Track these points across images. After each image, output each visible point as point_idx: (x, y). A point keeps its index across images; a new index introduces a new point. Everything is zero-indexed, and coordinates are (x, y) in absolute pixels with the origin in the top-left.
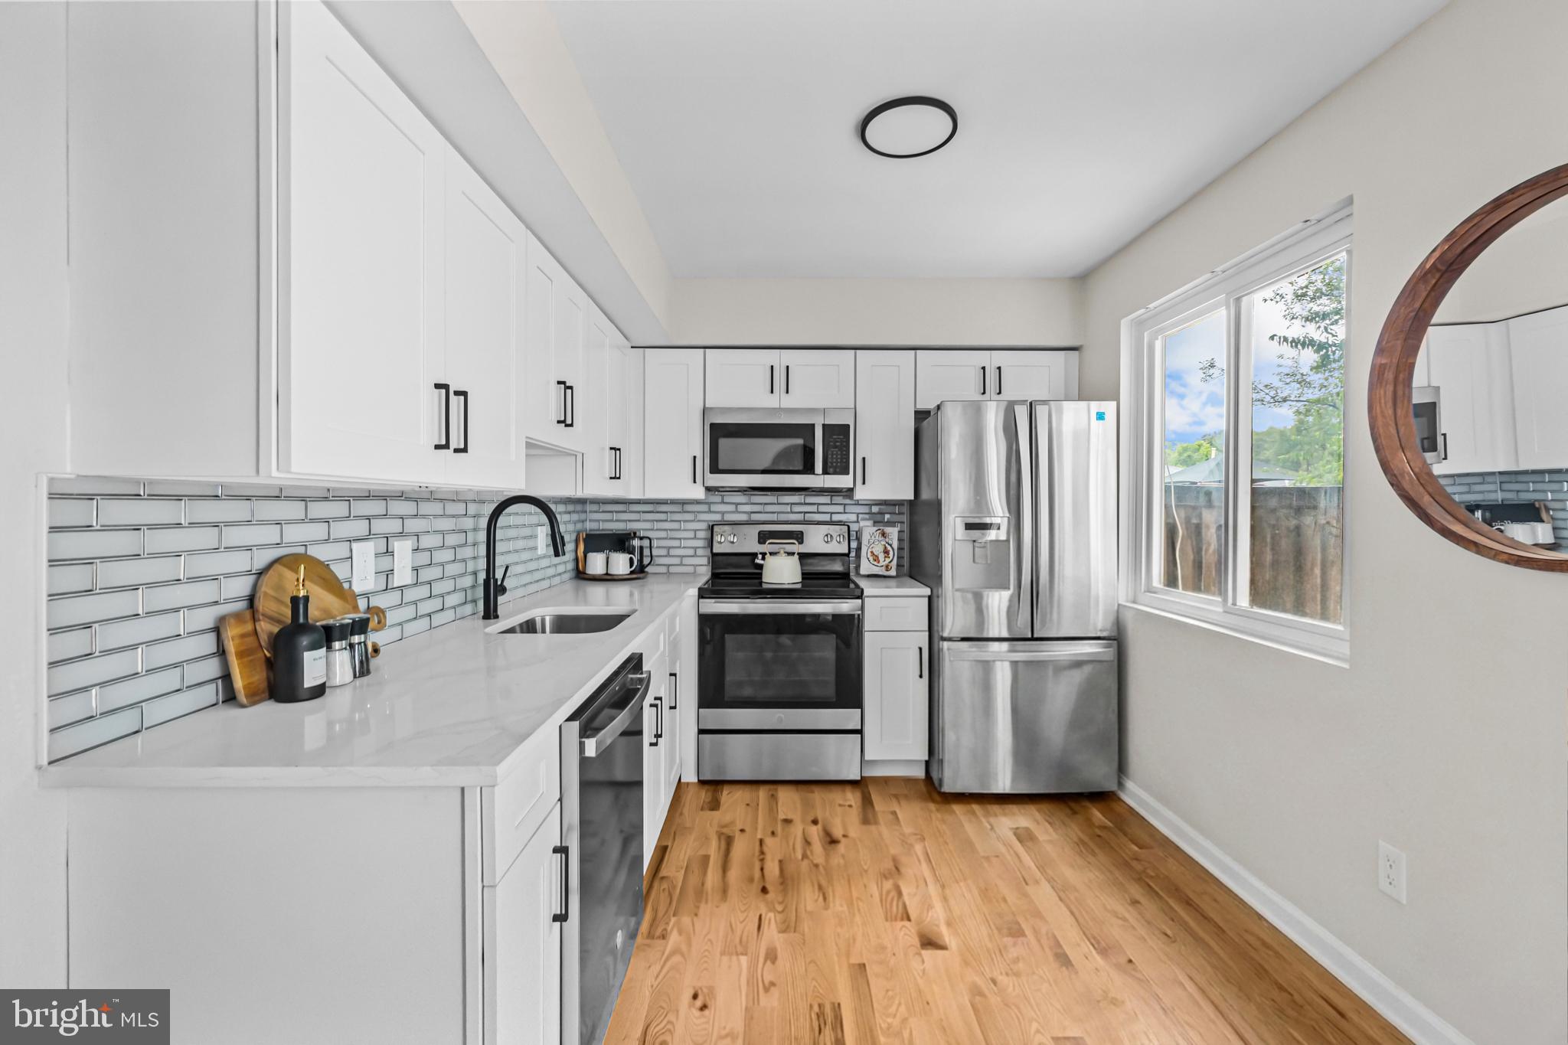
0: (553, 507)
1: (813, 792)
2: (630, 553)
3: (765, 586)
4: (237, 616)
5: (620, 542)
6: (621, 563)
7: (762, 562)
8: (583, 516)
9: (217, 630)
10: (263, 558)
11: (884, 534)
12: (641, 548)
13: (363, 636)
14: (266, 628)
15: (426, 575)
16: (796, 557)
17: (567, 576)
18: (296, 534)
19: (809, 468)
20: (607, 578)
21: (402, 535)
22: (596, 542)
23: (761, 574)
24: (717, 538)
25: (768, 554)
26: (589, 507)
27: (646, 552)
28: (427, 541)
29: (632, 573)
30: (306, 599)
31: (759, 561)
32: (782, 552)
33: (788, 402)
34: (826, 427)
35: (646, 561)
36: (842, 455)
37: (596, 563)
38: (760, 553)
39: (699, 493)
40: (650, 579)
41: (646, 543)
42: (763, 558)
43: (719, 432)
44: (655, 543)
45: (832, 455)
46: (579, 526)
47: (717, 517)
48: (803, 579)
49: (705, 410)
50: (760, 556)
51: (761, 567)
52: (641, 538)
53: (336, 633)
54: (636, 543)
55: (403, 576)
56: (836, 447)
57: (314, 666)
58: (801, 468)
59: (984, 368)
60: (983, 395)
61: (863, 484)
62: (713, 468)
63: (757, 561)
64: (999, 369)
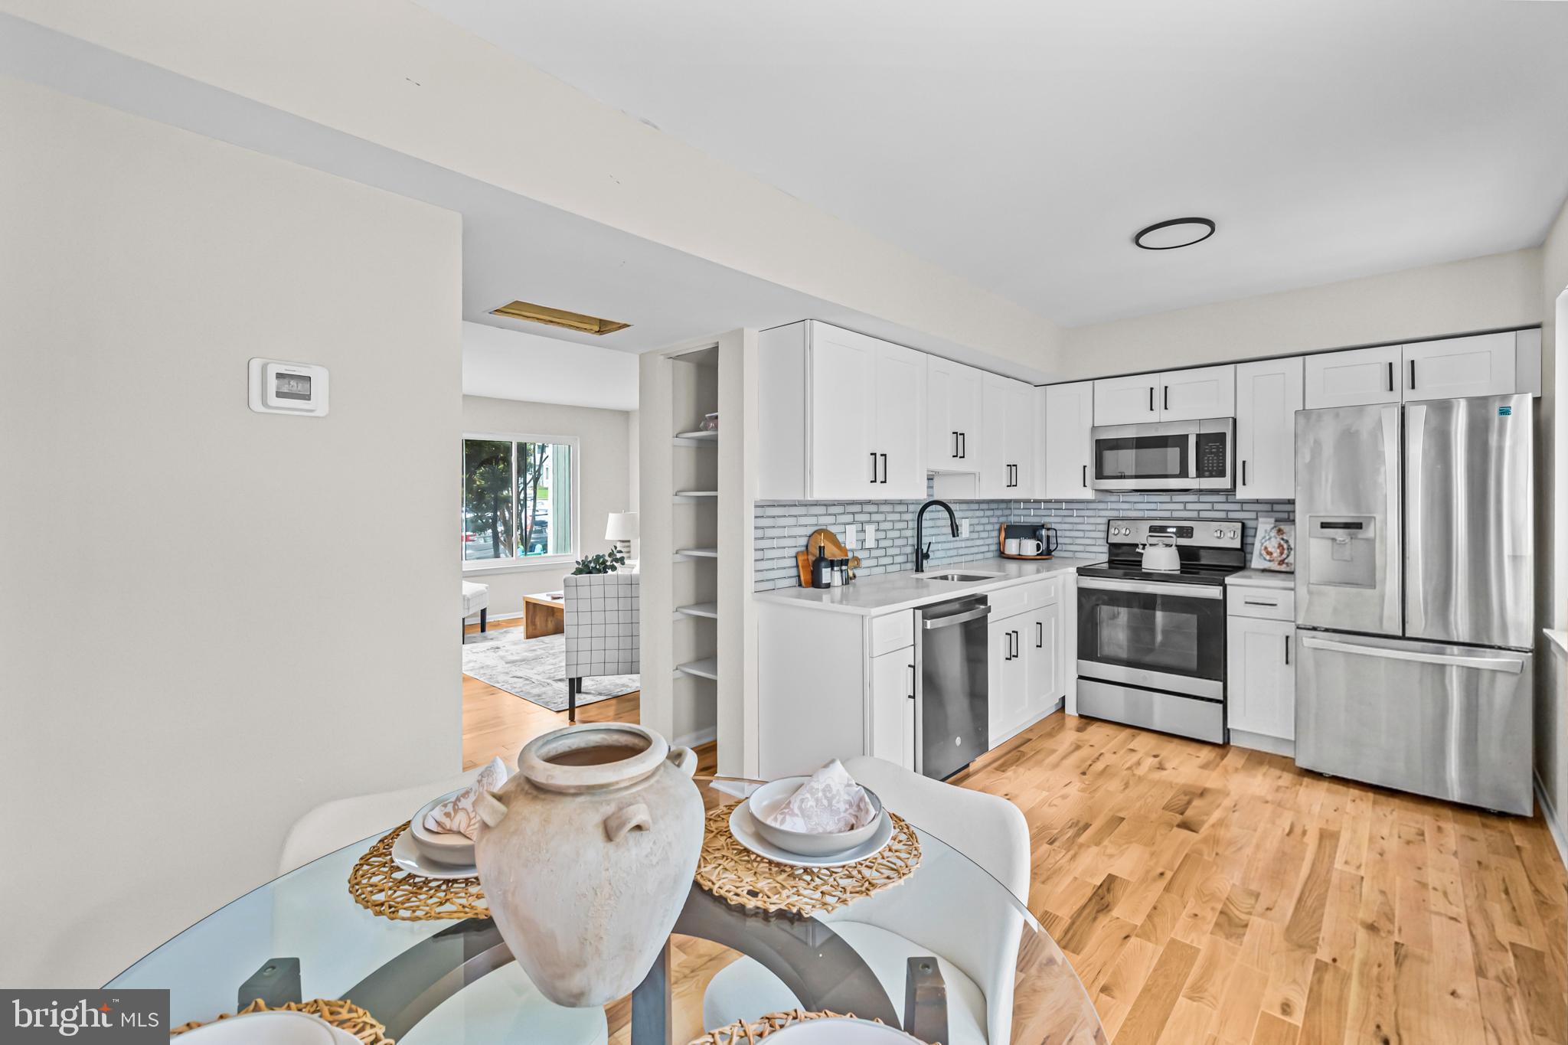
0: (952, 507)
1: (1172, 742)
2: (1038, 540)
3: (1143, 570)
4: (802, 552)
5: (1032, 531)
6: (1029, 547)
7: (1142, 551)
8: (1007, 512)
9: (796, 557)
10: (810, 530)
11: (1280, 531)
12: (1048, 537)
13: (845, 567)
14: (811, 558)
15: (883, 544)
16: (1174, 548)
17: (990, 555)
18: (824, 520)
19: (1184, 473)
20: (1020, 558)
21: (869, 522)
22: (1014, 531)
23: (1141, 561)
24: (1112, 531)
25: (1148, 545)
26: (1013, 505)
27: (1053, 540)
28: (883, 526)
29: (1038, 555)
30: (824, 547)
31: (1139, 550)
32: (1160, 544)
33: (1166, 416)
34: (1199, 436)
35: (1052, 547)
36: (1218, 459)
37: (1012, 547)
38: (1142, 544)
39: (1088, 494)
40: (1053, 560)
41: (1052, 533)
42: (1144, 548)
43: (1103, 447)
44: (1059, 533)
45: (1208, 460)
46: (1002, 519)
47: (1114, 514)
48: (1181, 568)
49: (1094, 428)
50: (1141, 547)
51: (1141, 555)
52: (1048, 529)
53: (836, 564)
54: (1044, 532)
55: (870, 543)
56: (1212, 453)
57: (826, 575)
58: (1178, 472)
59: (1391, 364)
60: (1390, 392)
61: (1244, 484)
62: (1100, 475)
63: (1137, 550)
64: (1413, 362)
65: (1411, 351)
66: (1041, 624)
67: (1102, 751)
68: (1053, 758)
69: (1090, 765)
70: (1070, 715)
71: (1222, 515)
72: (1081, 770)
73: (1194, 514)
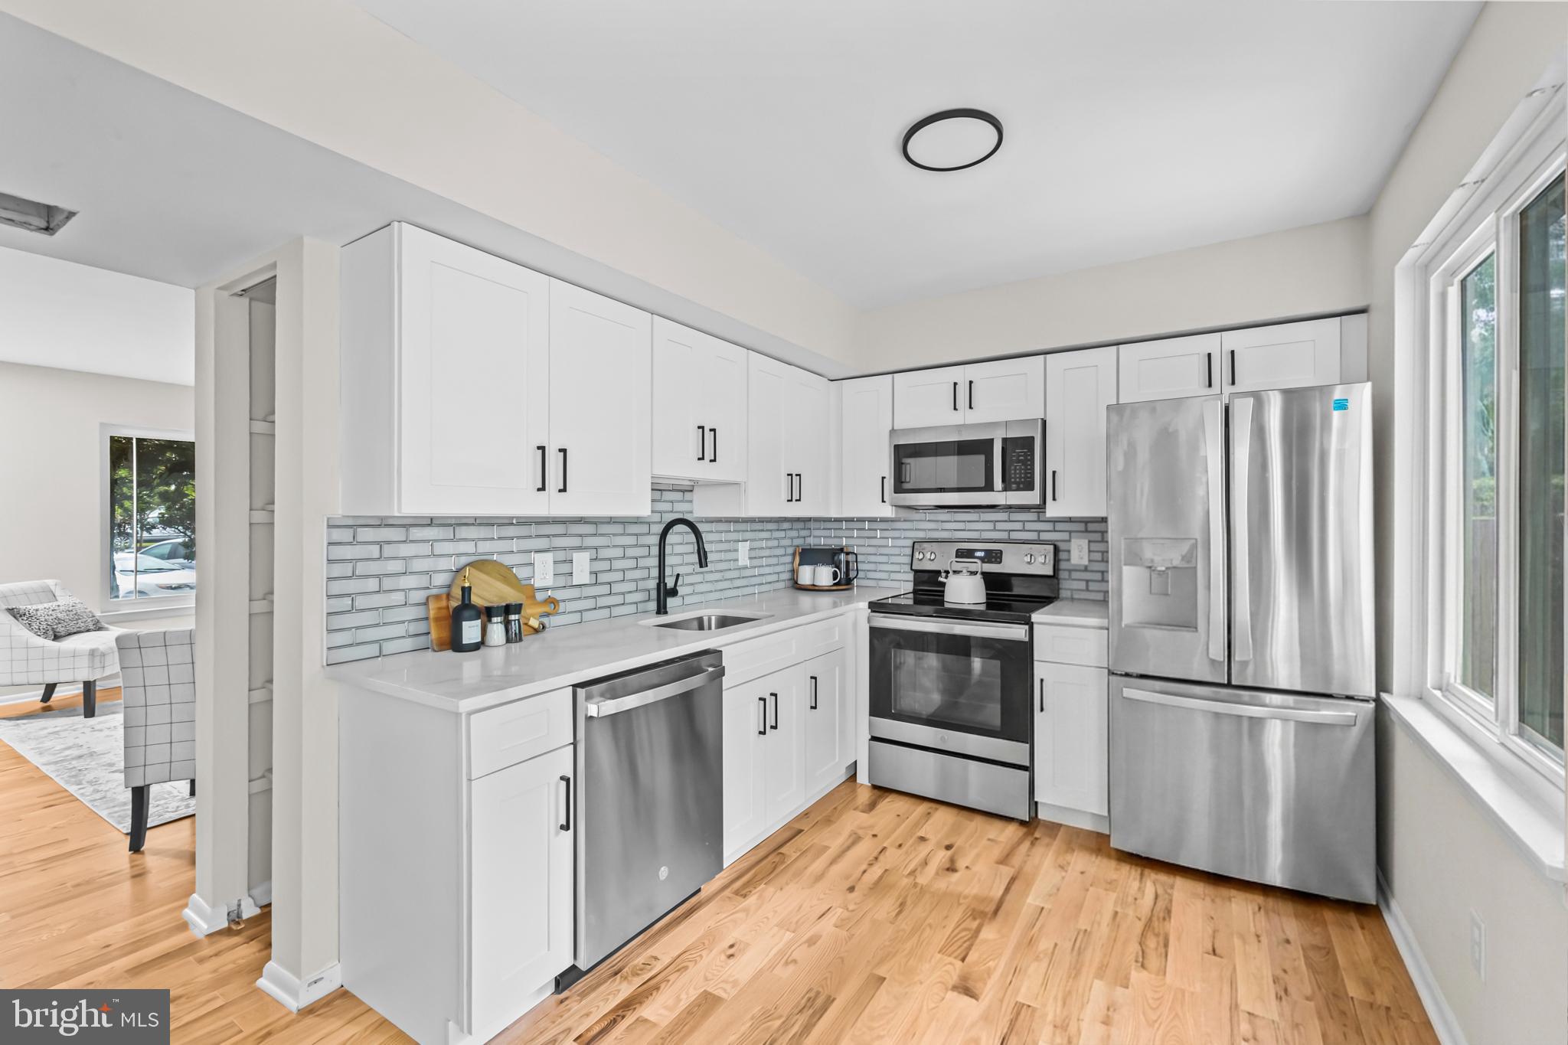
0: (701, 527)
1: (971, 821)
2: (836, 567)
3: (947, 605)
4: (437, 597)
5: (830, 556)
6: (824, 575)
7: (944, 580)
8: (803, 533)
9: (426, 604)
10: (464, 560)
12: (848, 563)
13: (517, 616)
14: (454, 604)
15: (603, 578)
16: (979, 576)
17: (781, 585)
18: (484, 547)
19: (989, 487)
20: (813, 589)
21: (580, 548)
22: (809, 556)
23: (943, 592)
24: (917, 555)
25: (951, 572)
26: (812, 525)
27: (852, 566)
28: (604, 553)
29: (835, 584)
30: (470, 588)
31: (941, 579)
32: (965, 571)
33: (971, 417)
34: (1005, 440)
35: (852, 574)
36: (1026, 469)
37: (806, 575)
38: (945, 572)
39: (888, 511)
40: (852, 590)
41: (851, 558)
42: (946, 577)
43: (904, 453)
44: (860, 558)
45: (1015, 470)
46: (799, 542)
47: (921, 535)
48: (987, 599)
49: (893, 431)
50: (943, 575)
51: (943, 585)
52: (848, 554)
53: (494, 612)
54: (842, 557)
55: (581, 575)
56: (1019, 461)
57: (471, 631)
58: (983, 485)
59: (1209, 355)
60: (1209, 389)
61: (1054, 499)
62: (900, 487)
63: (940, 579)
64: (1233, 352)
65: (1231, 340)
66: (815, 678)
67: (885, 845)
68: (818, 865)
69: (865, 872)
70: (862, 785)
71: (1033, 536)
72: (848, 884)
73: (1003, 536)
